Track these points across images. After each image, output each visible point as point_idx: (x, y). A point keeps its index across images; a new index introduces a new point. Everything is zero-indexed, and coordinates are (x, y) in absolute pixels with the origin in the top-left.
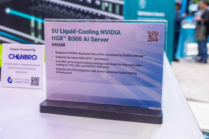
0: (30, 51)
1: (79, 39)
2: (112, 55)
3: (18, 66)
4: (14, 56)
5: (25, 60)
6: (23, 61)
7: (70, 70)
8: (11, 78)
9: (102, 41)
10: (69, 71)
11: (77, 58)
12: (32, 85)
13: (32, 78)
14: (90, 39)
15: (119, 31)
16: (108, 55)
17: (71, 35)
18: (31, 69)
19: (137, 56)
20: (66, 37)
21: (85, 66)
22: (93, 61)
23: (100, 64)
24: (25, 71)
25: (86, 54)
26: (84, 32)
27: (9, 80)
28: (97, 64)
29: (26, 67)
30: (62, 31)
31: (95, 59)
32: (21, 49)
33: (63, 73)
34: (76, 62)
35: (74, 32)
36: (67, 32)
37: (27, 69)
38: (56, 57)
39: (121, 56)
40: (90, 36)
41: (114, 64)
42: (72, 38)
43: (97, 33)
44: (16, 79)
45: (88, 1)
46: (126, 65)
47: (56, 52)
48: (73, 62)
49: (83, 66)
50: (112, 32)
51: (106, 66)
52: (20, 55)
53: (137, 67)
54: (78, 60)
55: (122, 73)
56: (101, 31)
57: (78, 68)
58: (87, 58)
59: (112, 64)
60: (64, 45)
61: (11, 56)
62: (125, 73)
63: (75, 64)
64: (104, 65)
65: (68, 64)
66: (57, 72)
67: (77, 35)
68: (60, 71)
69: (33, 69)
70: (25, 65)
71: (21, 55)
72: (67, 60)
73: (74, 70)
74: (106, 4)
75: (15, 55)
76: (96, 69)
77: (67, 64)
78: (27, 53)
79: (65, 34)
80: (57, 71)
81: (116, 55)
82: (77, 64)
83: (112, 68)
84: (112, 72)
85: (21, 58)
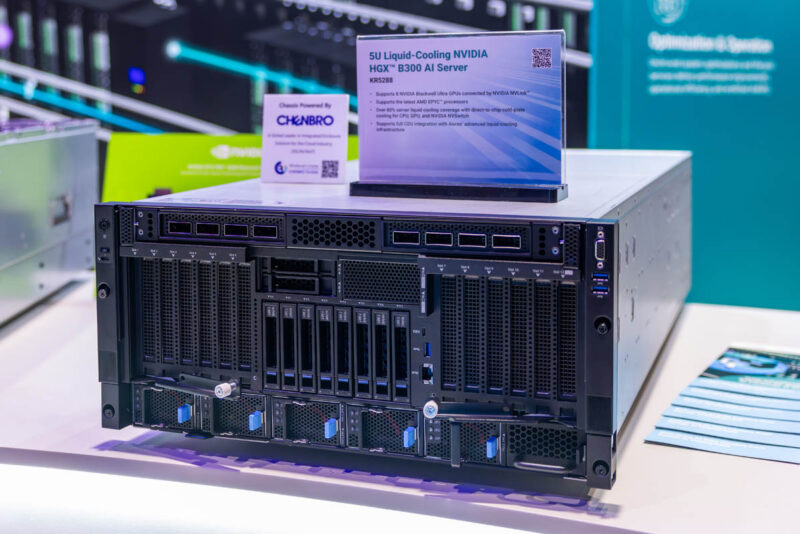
0: (319, 109)
1: (417, 68)
2: (474, 94)
3: (296, 140)
4: (288, 120)
5: (309, 126)
6: (305, 129)
7: (401, 124)
8: (282, 164)
9: (455, 70)
10: (400, 127)
11: (413, 102)
12: (324, 176)
13: (324, 162)
14: (436, 68)
15: (484, 51)
16: (467, 94)
17: (404, 62)
18: (322, 144)
19: (516, 93)
20: (393, 66)
21: (428, 116)
22: (440, 106)
23: (453, 110)
24: (310, 148)
25: (430, 94)
26: (426, 56)
27: (279, 169)
28: (449, 110)
29: (313, 140)
30: (388, 56)
31: (445, 102)
32: (302, 105)
33: (389, 130)
34: (412, 110)
35: (408, 56)
36: (395, 57)
37: (314, 144)
38: (378, 102)
39: (489, 94)
40: (436, 61)
41: (479, 110)
42: (405, 68)
43: (447, 56)
44: (291, 165)
45: (462, 3)
46: (499, 110)
47: (378, 94)
48: (407, 110)
49: (423, 116)
50: (473, 54)
51: (464, 113)
52: (300, 117)
53: (517, 113)
54: (416, 106)
55: (491, 125)
56: (455, 52)
57: (416, 120)
58: (430, 102)
59: (474, 110)
60: (390, 80)
61: (283, 120)
62: (497, 124)
63: (409, 113)
64: (460, 113)
65: (399, 113)
66: (378, 130)
67: (414, 61)
68: (384, 127)
69: (327, 144)
70: (309, 136)
71: (303, 118)
72: (397, 106)
73: (409, 124)
74: (529, 13)
75: (290, 118)
76: (447, 120)
77: (396, 113)
78: (314, 112)
79: (392, 62)
80: (379, 127)
81: (481, 94)
82: (413, 113)
83: (474, 117)
84: (474, 124)
85: (301, 124)
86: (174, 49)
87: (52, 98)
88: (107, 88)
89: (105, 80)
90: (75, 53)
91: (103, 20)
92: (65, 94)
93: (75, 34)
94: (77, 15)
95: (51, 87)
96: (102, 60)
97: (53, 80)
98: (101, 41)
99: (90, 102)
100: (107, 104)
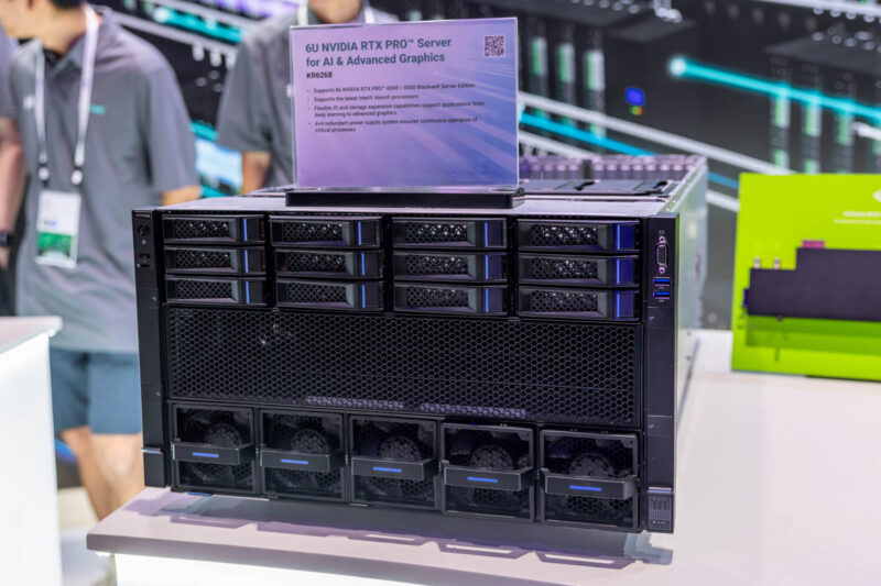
86: (679, 67)
87: (542, 122)
88: (600, 111)
89: (599, 102)
90: (567, 73)
91: (597, 37)
92: (555, 117)
93: (567, 52)
94: (569, 32)
95: (540, 110)
96: (596, 81)
97: (543, 103)
98: (595, 60)
99: (583, 125)
100: (601, 127)
